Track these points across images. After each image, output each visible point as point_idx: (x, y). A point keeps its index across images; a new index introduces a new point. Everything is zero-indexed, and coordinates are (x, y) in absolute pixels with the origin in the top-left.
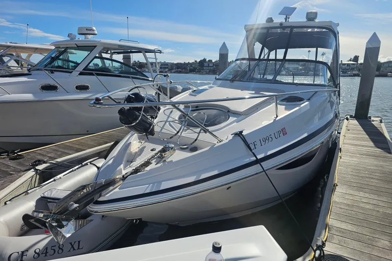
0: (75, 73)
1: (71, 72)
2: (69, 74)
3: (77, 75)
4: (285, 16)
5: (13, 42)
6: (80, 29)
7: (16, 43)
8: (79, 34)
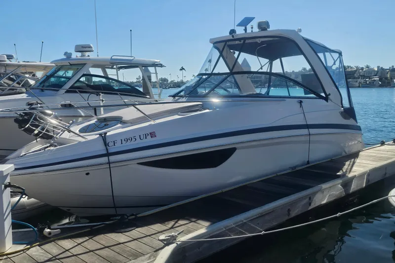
0: (62, 91)
1: (58, 90)
2: (56, 92)
3: (64, 92)
4: (244, 28)
5: (25, 61)
6: (77, 47)
7: (28, 62)
8: (76, 52)
